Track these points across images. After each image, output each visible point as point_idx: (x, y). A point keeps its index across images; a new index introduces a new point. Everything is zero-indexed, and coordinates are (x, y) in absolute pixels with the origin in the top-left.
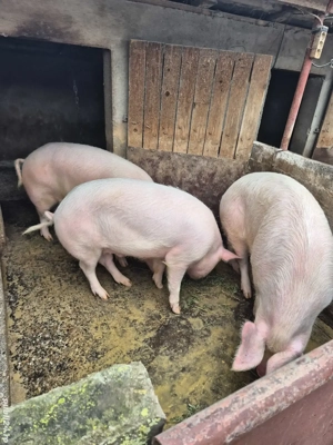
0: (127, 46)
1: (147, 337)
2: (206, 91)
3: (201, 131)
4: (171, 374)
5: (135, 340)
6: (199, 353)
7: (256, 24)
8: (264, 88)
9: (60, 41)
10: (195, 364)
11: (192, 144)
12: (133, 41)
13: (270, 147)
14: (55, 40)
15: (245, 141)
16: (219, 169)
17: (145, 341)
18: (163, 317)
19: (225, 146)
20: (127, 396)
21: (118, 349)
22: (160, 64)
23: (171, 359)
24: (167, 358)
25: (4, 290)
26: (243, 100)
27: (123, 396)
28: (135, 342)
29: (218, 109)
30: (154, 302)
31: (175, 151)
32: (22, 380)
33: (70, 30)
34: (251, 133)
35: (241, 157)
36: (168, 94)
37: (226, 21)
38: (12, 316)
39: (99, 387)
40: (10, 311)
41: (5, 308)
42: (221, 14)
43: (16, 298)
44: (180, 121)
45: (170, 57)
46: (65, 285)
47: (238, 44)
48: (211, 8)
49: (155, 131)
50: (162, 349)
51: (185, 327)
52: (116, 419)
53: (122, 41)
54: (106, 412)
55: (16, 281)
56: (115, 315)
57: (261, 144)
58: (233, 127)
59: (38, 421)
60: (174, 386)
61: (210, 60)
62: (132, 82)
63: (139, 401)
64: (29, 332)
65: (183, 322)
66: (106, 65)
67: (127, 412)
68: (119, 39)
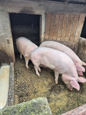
0: (46, 14)
1: (48, 89)
2: (66, 24)
3: (65, 34)
4: (55, 100)
5: (45, 89)
6: (63, 95)
7: (81, 6)
8: (83, 22)
9: (30, 14)
10: (61, 98)
11: (62, 38)
12: (47, 12)
13: (84, 39)
14: (28, 13)
15: (77, 37)
16: (69, 44)
17: (48, 90)
18: (53, 84)
19: (71, 38)
20: (42, 107)
21: (41, 91)
22: (54, 18)
23: (55, 96)
24: (54, 95)
25: (14, 74)
26: (76, 26)
27: (41, 107)
28: (45, 90)
29: (69, 29)
30: (51, 80)
31: (57, 40)
32: (17, 97)
33: (32, 11)
34: (79, 35)
35: (76, 41)
36: (56, 25)
37: (72, 6)
38: (16, 81)
39: (34, 103)
40: (15, 79)
41: (14, 78)
42: (71, 4)
43: (17, 76)
44: (59, 32)
45: (57, 16)
46: (28, 74)
47: (75, 11)
48: (68, 3)
49: (52, 35)
50: (52, 93)
51: (59, 87)
52: (39, 113)
53: (45, 13)
54: (36, 111)
55: (17, 72)
56: (40, 82)
57: (82, 38)
58: (74, 33)
59: (18, 111)
60: (55, 103)
61: (68, 16)
62: (47, 23)
63: (45, 109)
64: (20, 85)
65: (58, 86)
66: (40, 19)
67: (42, 111)
68: (44, 12)
